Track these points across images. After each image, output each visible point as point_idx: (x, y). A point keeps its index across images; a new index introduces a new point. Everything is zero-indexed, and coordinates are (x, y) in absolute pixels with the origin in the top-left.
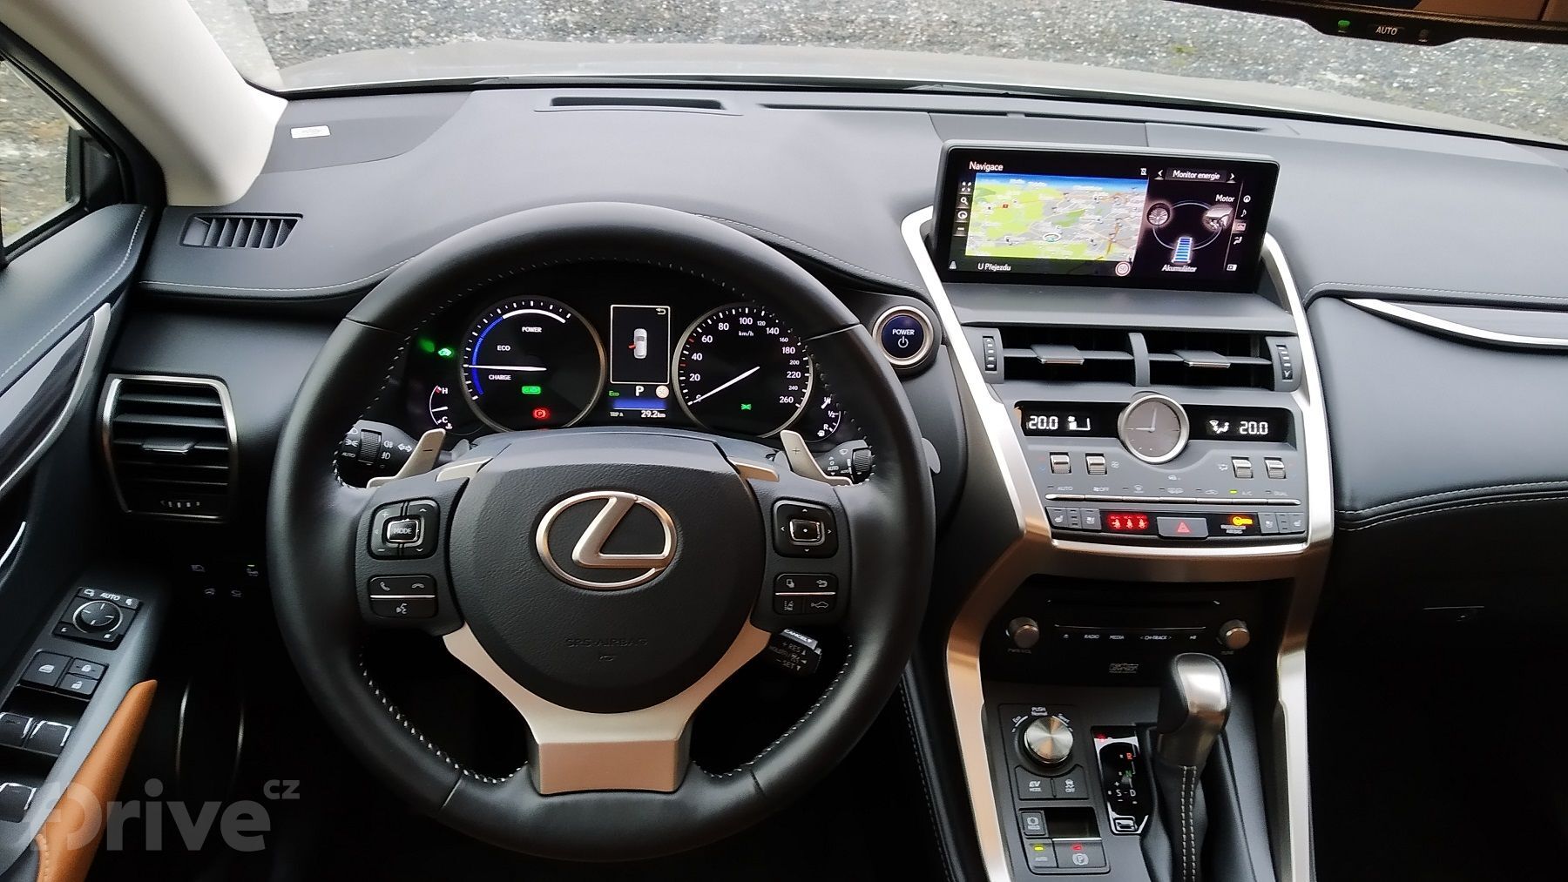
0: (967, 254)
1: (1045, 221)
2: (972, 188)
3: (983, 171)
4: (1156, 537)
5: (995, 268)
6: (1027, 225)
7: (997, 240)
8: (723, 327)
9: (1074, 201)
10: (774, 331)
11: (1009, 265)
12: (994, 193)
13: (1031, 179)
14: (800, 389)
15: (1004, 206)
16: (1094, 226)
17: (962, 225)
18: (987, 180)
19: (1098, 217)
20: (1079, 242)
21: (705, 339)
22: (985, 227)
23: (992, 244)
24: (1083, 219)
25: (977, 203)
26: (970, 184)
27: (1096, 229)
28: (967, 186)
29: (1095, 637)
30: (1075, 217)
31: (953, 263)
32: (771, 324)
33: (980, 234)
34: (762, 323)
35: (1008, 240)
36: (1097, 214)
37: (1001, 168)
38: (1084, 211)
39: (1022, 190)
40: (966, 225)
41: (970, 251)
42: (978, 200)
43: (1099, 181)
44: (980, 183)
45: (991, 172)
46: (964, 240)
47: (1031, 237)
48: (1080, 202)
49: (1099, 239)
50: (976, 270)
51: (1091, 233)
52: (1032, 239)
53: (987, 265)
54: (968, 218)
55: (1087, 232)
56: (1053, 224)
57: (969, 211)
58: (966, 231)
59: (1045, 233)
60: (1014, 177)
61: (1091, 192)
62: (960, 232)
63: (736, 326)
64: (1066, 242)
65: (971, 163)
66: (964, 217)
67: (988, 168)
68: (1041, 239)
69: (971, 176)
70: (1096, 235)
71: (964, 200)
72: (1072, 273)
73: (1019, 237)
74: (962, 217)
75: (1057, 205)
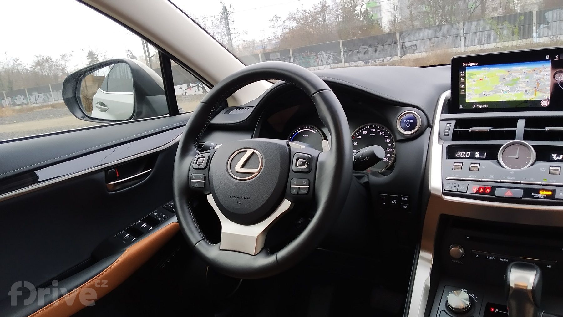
0: (467, 101)
1: (501, 84)
2: (465, 73)
3: (469, 66)
4: (494, 196)
5: (480, 107)
6: (493, 87)
7: (479, 94)
8: (364, 132)
9: (513, 74)
10: (382, 133)
11: (487, 105)
12: (475, 75)
13: (491, 67)
14: (391, 155)
15: (480, 80)
16: (526, 84)
17: (463, 89)
18: (471, 69)
19: (527, 80)
20: (519, 92)
21: (358, 137)
22: (473, 89)
23: (477, 96)
24: (519, 82)
25: (468, 80)
26: (464, 72)
27: (527, 86)
28: (463, 73)
29: (492, 258)
30: (515, 81)
31: (461, 105)
32: (382, 131)
33: (471, 92)
34: (379, 131)
35: (484, 94)
36: (526, 79)
37: (477, 64)
38: (520, 78)
39: (488, 72)
40: (464, 89)
41: (468, 100)
42: (469, 78)
43: (524, 64)
44: (468, 71)
45: (472, 66)
46: (464, 96)
47: (495, 92)
48: (517, 74)
49: (530, 90)
50: (472, 108)
51: (525, 88)
52: (496, 92)
53: (477, 106)
54: (465, 86)
55: (522, 88)
56: (505, 85)
57: (465, 83)
58: (465, 91)
59: (501, 90)
60: (483, 67)
61: (521, 69)
62: (462, 93)
63: (369, 132)
64: (513, 93)
65: (463, 63)
66: (463, 86)
67: (471, 64)
68: (500, 92)
69: (464, 69)
70: (528, 88)
71: (462, 79)
72: (518, 107)
73: (490, 92)
74: (462, 86)
75: (506, 77)
